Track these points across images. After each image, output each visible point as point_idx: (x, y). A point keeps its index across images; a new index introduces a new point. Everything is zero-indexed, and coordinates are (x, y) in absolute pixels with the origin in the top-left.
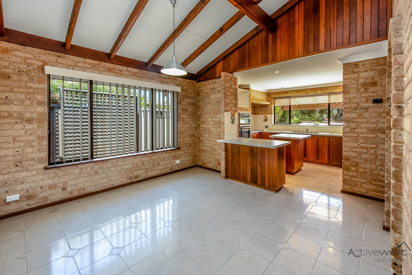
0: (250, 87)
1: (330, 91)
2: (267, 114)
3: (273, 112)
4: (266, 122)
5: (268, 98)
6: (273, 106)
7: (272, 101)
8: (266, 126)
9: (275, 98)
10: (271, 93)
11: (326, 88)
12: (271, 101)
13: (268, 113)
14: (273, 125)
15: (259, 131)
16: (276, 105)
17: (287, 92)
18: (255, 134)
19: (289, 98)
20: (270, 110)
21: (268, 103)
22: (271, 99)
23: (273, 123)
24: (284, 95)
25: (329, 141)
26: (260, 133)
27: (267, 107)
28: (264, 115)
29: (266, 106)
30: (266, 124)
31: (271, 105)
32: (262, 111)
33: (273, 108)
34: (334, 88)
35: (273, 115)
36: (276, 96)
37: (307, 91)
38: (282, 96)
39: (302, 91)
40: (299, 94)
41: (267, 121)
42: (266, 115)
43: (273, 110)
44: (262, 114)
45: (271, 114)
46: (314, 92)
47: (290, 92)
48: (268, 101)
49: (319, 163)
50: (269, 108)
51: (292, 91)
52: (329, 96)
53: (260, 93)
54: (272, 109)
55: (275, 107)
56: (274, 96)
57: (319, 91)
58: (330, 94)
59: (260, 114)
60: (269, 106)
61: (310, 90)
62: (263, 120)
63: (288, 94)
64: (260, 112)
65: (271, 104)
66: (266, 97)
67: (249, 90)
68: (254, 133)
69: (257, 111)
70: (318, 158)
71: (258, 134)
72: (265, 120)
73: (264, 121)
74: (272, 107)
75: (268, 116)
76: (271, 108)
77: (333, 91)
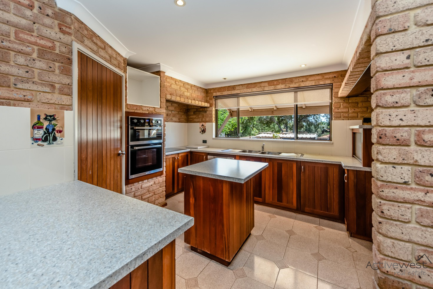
0: (162, 70)
1: (296, 85)
2: (206, 122)
3: (214, 119)
4: (204, 134)
5: (207, 96)
6: (214, 109)
7: (213, 102)
8: (203, 141)
9: (217, 98)
10: (210, 89)
11: (291, 80)
12: (211, 102)
13: (207, 119)
14: (213, 139)
15: (188, 150)
16: (219, 108)
17: (233, 88)
18: (180, 155)
19: (237, 97)
20: (210, 116)
21: (207, 105)
22: (211, 99)
23: (214, 136)
24: (229, 93)
25: (299, 169)
26: (191, 152)
27: (206, 112)
28: (201, 124)
29: (204, 108)
30: (204, 137)
31: (210, 108)
32: (199, 118)
33: (214, 113)
34: (304, 79)
35: (214, 124)
36: (218, 94)
37: (263, 85)
38: (226, 93)
39: (255, 85)
40: (250, 91)
41: (205, 132)
42: (204, 124)
43: (214, 116)
44: (198, 122)
45: (211, 121)
46: (273, 86)
47: (237, 88)
48: (206, 101)
49: (283, 207)
50: (208, 112)
51: (241, 86)
52: (296, 92)
53: (189, 87)
54: (212, 114)
55: (217, 111)
56: (215, 94)
57: (280, 85)
58: (297, 89)
59: (196, 122)
60: (209, 109)
61: (266, 84)
62: (199, 130)
63: (234, 90)
64: (195, 118)
65: (211, 106)
66: (203, 94)
67: (160, 75)
68: (178, 154)
69: (192, 117)
70: (280, 199)
71: (187, 155)
72: (202, 131)
73: (200, 132)
74: (212, 111)
75: (207, 125)
76: (210, 113)
77: (302, 85)
